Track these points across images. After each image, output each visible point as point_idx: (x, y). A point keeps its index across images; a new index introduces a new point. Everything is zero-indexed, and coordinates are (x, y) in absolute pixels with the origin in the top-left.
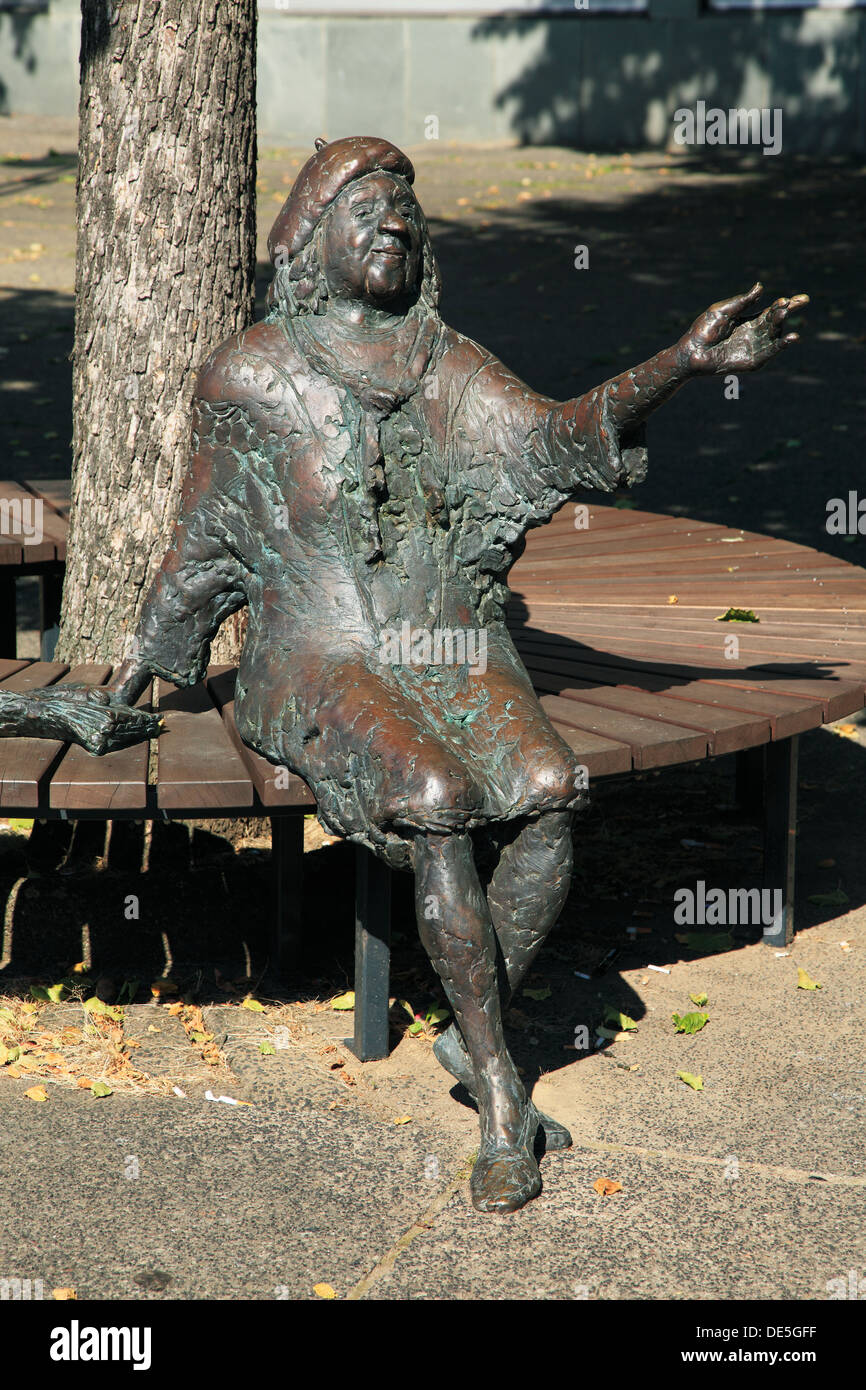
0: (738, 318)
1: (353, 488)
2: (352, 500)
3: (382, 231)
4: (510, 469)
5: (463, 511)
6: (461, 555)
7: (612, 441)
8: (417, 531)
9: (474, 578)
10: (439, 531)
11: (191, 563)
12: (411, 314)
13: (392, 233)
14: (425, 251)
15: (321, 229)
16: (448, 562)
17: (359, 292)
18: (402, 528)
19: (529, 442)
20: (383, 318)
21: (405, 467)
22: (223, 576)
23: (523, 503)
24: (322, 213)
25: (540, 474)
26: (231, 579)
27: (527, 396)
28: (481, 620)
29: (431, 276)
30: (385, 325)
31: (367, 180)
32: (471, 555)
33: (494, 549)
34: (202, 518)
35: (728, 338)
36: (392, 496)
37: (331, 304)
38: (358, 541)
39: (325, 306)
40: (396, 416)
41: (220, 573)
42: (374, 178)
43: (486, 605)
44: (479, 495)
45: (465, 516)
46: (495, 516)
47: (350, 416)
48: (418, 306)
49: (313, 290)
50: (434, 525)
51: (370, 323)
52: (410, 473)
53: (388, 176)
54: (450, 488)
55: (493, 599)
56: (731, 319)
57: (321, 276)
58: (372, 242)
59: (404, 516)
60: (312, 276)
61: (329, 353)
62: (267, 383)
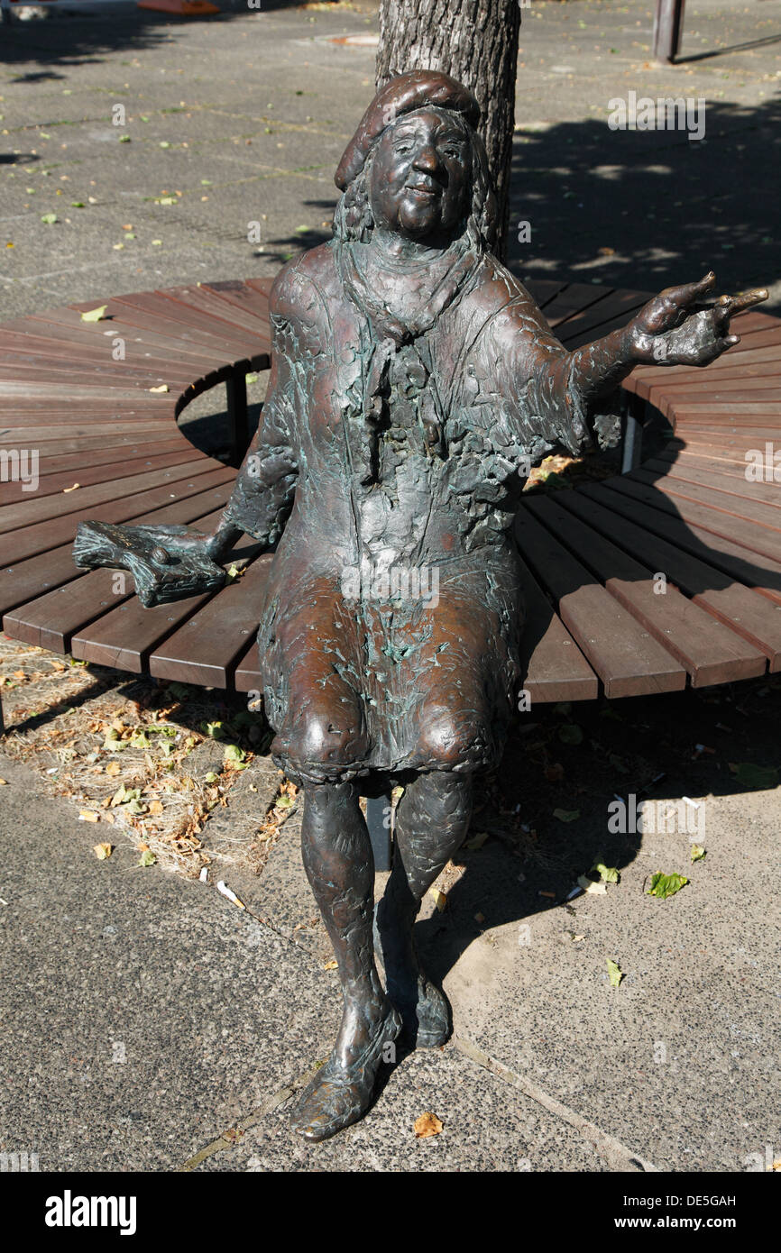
0: (689, 308)
1: (356, 414)
2: (355, 426)
3: (417, 169)
4: (510, 410)
5: (463, 444)
6: (455, 485)
7: (577, 407)
8: (415, 459)
9: (469, 507)
10: (438, 460)
11: (267, 446)
12: (452, 249)
13: (425, 171)
14: (476, 186)
15: (370, 161)
16: (441, 491)
17: (395, 225)
18: (403, 453)
19: (525, 389)
20: (421, 251)
21: (409, 399)
22: (289, 461)
23: (516, 445)
24: (372, 146)
25: (530, 420)
26: (294, 465)
27: (537, 341)
28: (467, 547)
29: (480, 212)
30: (422, 258)
31: (414, 116)
32: (466, 486)
33: (488, 483)
34: (273, 410)
35: (678, 326)
36: (394, 424)
37: (375, 233)
38: (358, 462)
39: (369, 236)
40: (407, 349)
41: (286, 458)
42: (420, 114)
43: (477, 532)
44: (478, 432)
45: (465, 449)
46: (492, 452)
47: (367, 345)
48: (462, 240)
49: (359, 220)
50: (432, 455)
51: (408, 255)
52: (413, 405)
53: (437, 112)
54: (451, 422)
55: (487, 526)
56: (680, 308)
57: (369, 206)
58: (406, 178)
59: (406, 442)
60: (360, 206)
61: (363, 283)
62: (308, 304)
